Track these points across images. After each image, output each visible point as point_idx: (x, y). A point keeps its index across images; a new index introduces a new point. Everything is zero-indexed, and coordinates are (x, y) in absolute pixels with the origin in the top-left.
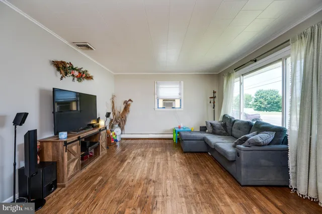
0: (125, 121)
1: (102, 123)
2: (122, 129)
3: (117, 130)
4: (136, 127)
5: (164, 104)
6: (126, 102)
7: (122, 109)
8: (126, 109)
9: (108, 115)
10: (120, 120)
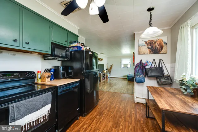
0: (111, 72)
1: (105, 71)
2: (110, 74)
3: (109, 74)
4: (113, 74)
5: (124, 66)
6: (111, 66)
7: (110, 68)
8: (111, 68)
9: (106, 69)
10: (109, 71)
